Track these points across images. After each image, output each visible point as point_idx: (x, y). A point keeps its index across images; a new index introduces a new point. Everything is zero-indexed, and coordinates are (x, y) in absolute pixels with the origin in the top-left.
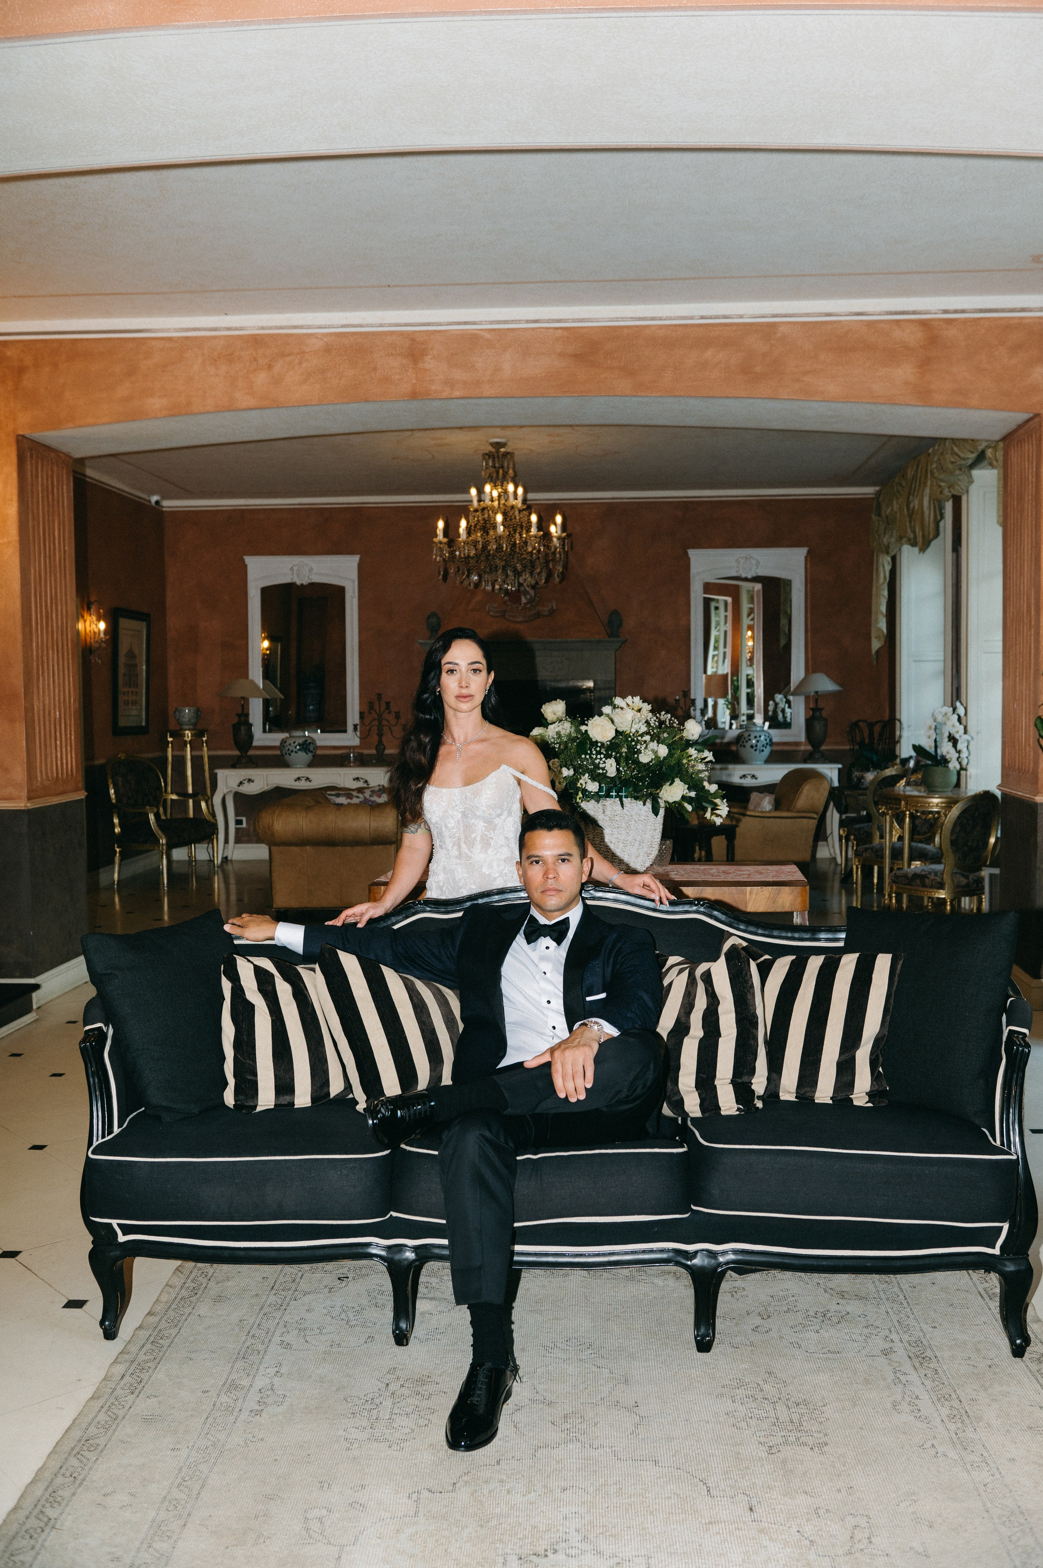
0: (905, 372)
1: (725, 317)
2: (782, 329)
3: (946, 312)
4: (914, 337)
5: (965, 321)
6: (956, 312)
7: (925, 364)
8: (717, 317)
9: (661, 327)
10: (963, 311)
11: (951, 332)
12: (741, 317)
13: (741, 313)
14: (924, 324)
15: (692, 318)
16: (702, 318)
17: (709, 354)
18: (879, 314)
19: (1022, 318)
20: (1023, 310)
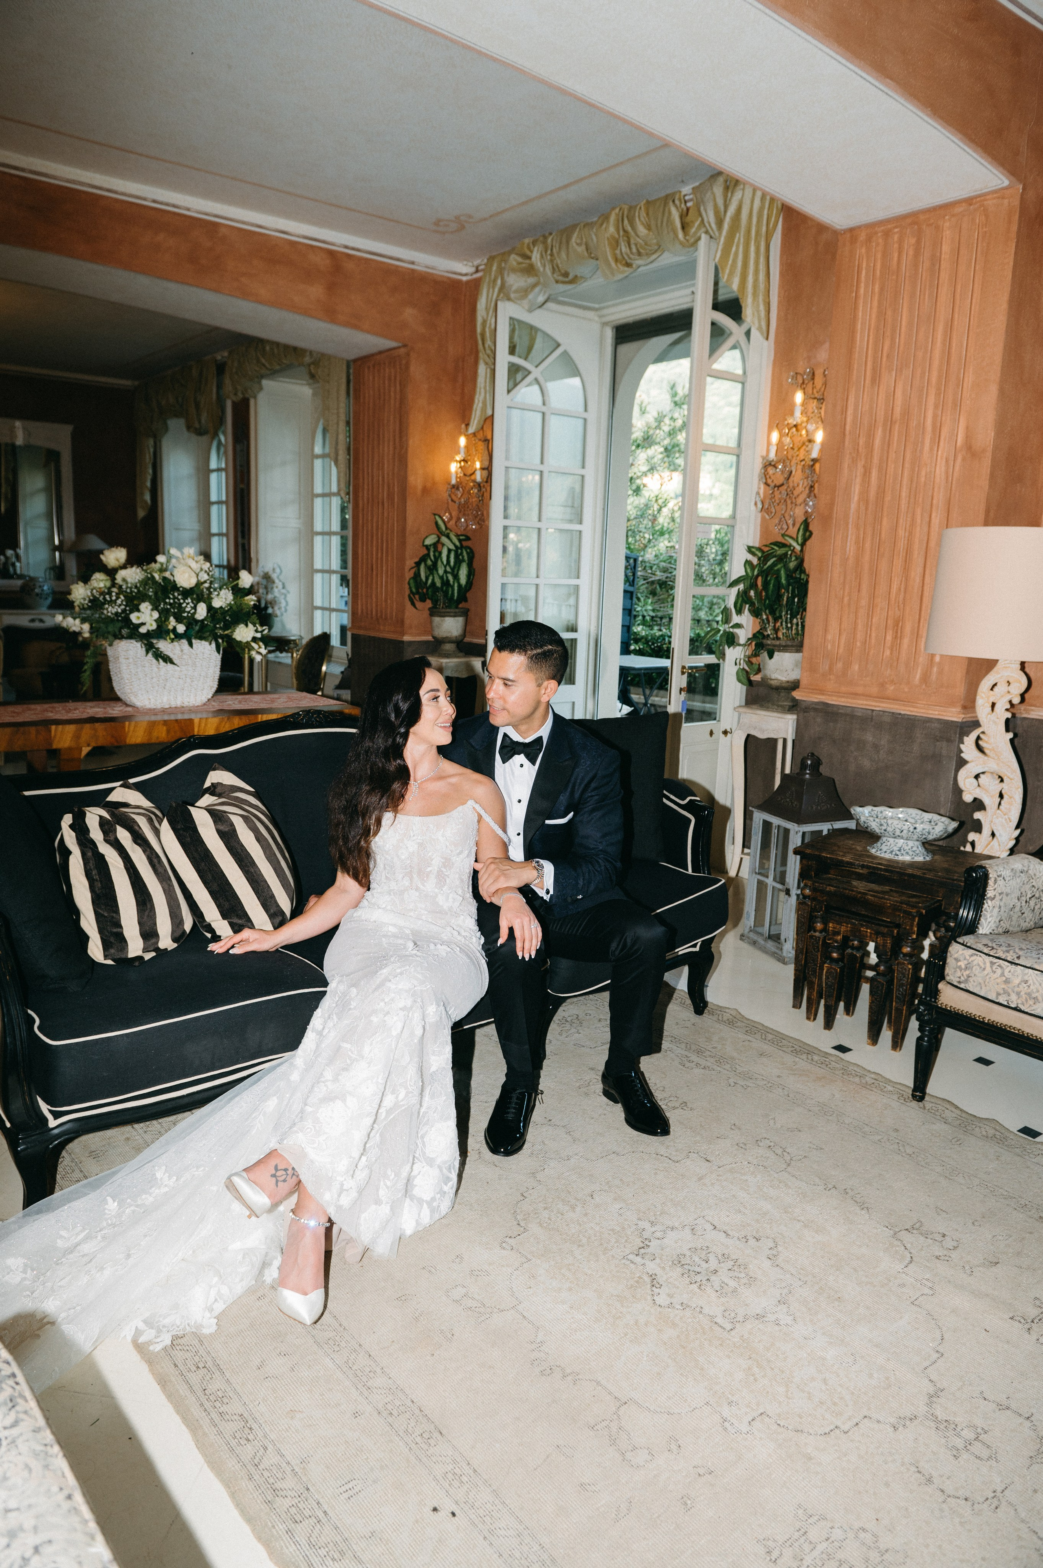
0: (316, 291)
1: (174, 206)
2: (223, 230)
3: (346, 247)
4: (323, 262)
5: (360, 259)
6: (353, 249)
7: (331, 288)
8: (167, 204)
9: (117, 200)
10: (358, 250)
11: (350, 266)
12: (188, 209)
13: (189, 206)
14: (331, 253)
15: (145, 199)
16: (154, 201)
17: (161, 237)
18: (298, 236)
19: (397, 266)
20: (398, 260)
